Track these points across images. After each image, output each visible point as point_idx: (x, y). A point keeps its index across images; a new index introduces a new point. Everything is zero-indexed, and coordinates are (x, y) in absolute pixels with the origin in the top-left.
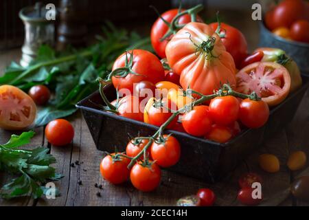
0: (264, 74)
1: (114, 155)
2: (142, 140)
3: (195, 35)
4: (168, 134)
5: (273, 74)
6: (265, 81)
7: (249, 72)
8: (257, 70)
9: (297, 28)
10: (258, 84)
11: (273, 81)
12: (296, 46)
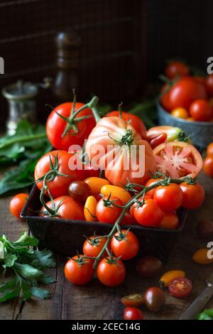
0: (174, 154)
1: (76, 258)
2: (99, 239)
3: (113, 130)
4: (127, 229)
5: (183, 153)
6: (178, 161)
7: (159, 154)
8: (166, 151)
9: (195, 108)
10: (173, 165)
11: (186, 160)
12: (198, 126)
